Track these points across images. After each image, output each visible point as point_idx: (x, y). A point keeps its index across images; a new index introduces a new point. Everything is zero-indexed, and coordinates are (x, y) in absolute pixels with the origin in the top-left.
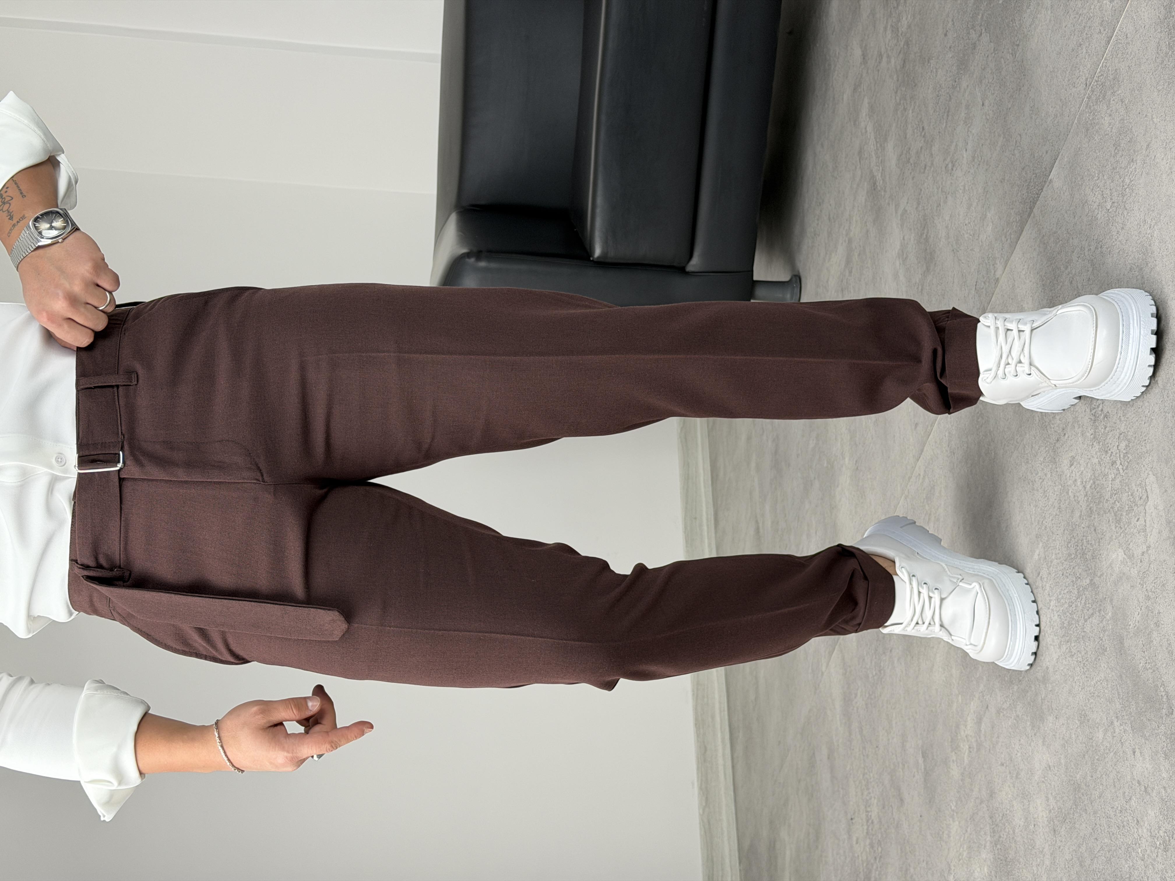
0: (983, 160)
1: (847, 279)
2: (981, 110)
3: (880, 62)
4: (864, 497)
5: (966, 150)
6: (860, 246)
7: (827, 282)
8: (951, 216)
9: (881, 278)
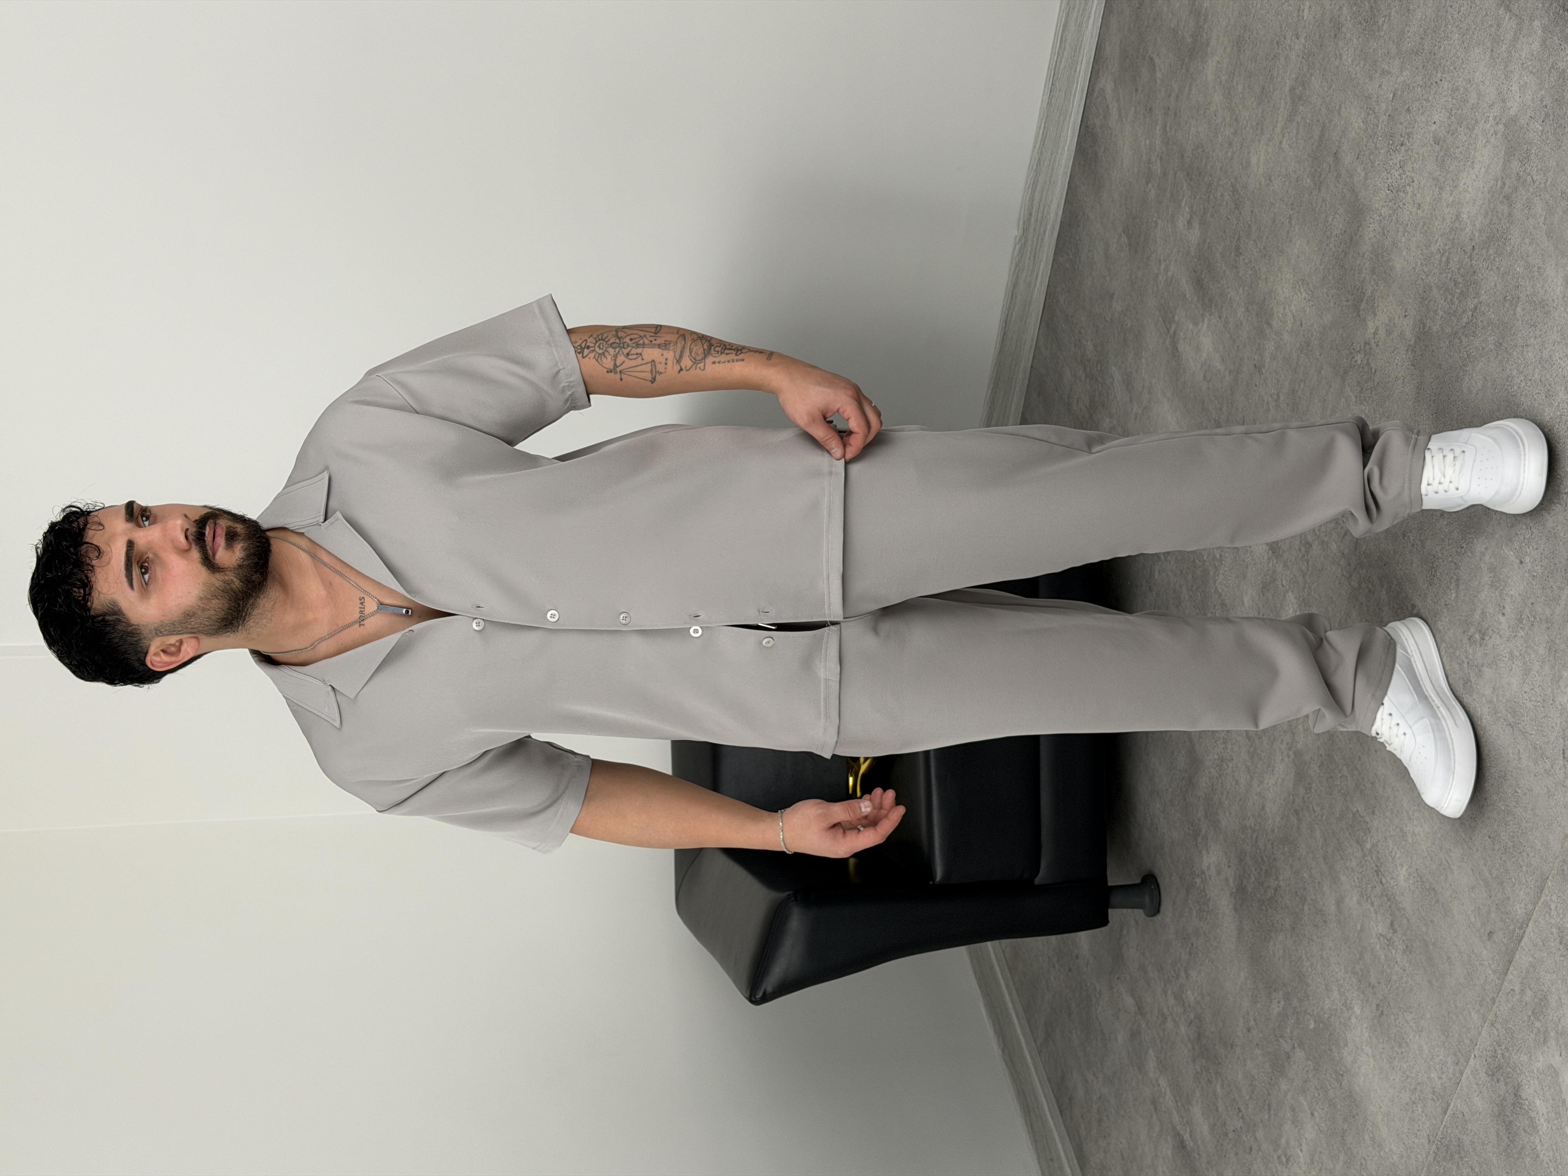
0: (1538, 619)
1: (1303, 798)
2: (1519, 568)
3: (1307, 552)
4: (1404, 1045)
5: (1503, 614)
6: (1321, 755)
7: (1263, 808)
8: (1494, 690)
9: (1372, 783)
